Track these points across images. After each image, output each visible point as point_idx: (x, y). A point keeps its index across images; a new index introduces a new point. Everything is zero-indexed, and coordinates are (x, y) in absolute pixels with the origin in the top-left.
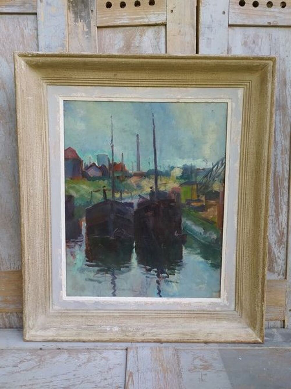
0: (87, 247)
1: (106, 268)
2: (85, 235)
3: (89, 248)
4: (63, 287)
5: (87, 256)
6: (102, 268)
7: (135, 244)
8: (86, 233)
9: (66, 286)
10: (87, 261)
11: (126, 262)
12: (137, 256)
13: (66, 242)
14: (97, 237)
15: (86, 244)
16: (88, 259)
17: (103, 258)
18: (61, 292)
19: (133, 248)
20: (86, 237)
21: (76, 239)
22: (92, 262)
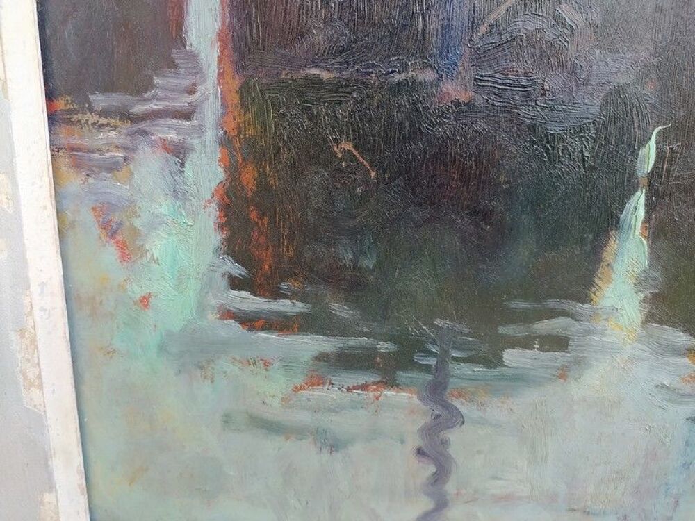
0: (233, 170)
1: (385, 346)
2: (215, 53)
3: (249, 177)
4: (56, 464)
5: (235, 247)
6: (352, 341)
7: (649, 155)
8: (222, 37)
9: (79, 460)
10: (236, 283)
11: (551, 304)
12: (654, 256)
13: (53, 118)
14: (325, 75)
15: (226, 142)
16: (238, 270)
17: (368, 262)
18: (48, 497)
19: (632, 190)
20: (221, 75)
21: (141, 88)
22: (277, 295)
